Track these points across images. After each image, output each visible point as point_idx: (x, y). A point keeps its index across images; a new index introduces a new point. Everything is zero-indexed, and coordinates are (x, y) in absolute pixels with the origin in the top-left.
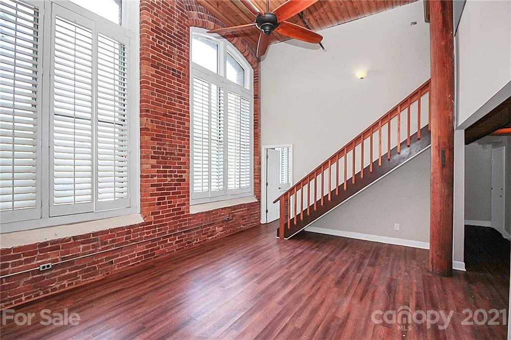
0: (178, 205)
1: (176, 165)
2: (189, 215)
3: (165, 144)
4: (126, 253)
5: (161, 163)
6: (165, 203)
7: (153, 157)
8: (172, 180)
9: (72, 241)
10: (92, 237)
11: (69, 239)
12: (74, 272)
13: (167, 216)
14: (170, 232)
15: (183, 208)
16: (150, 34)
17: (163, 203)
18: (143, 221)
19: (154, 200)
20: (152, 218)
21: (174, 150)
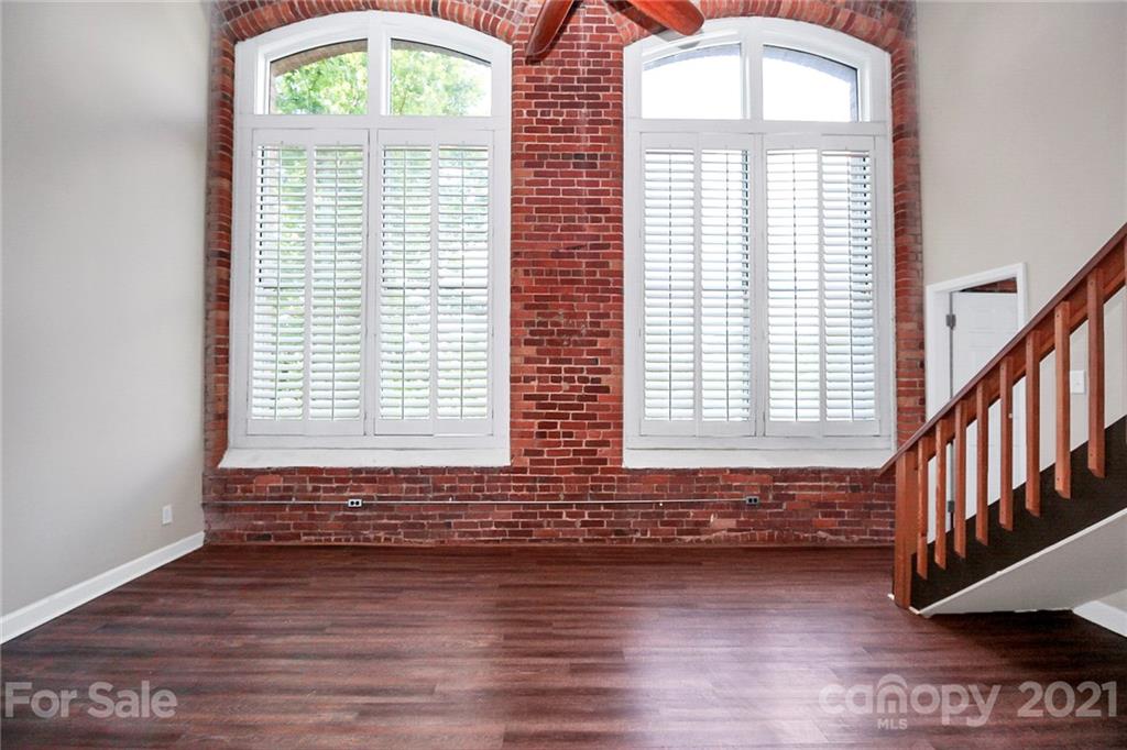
0: (588, 443)
1: (585, 356)
2: (621, 471)
4: (475, 516)
5: (548, 352)
6: (556, 435)
7: (528, 343)
8: (573, 389)
9: (392, 474)
10: (419, 475)
11: (388, 471)
12: (393, 522)
13: (560, 462)
14: (568, 497)
15: (602, 451)
16: (524, 105)
17: (551, 434)
18: (509, 463)
19: (532, 425)
20: (527, 460)
21: (579, 324)
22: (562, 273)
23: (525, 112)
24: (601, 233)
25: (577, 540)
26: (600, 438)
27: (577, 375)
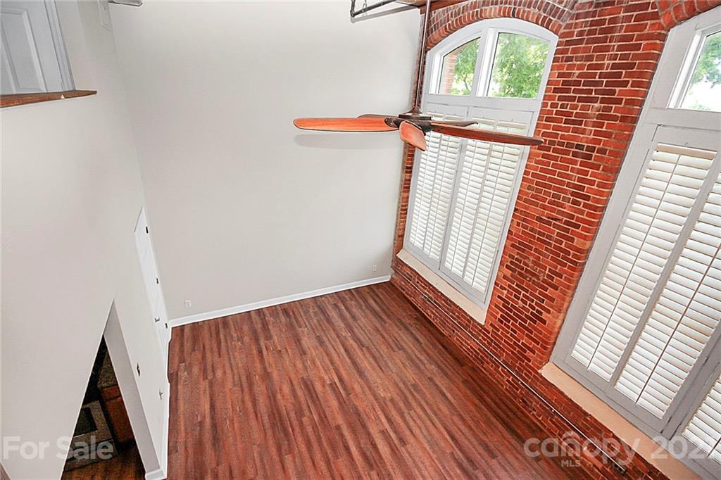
0: (523, 344)
1: (537, 294)
2: (538, 373)
3: (528, 258)
4: (464, 336)
5: (517, 279)
7: (508, 267)
8: (524, 308)
10: (448, 302)
11: (439, 292)
13: (506, 342)
14: (504, 361)
15: (528, 353)
16: (550, 98)
17: (505, 325)
18: (483, 324)
19: (497, 313)
20: (491, 329)
21: (540, 272)
22: (540, 233)
23: (549, 104)
24: (576, 215)
25: (502, 386)
26: (531, 346)
27: (528, 302)
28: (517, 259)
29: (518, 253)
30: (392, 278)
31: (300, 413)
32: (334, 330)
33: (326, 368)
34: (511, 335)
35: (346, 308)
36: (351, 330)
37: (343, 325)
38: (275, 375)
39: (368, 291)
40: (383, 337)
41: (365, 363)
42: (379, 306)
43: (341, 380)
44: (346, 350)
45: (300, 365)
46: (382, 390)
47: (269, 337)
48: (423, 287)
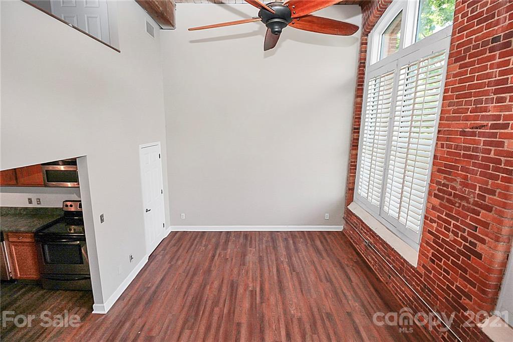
3: (455, 180)
4: (398, 282)
7: (436, 196)
8: (456, 242)
10: (385, 245)
11: (377, 236)
13: (439, 286)
17: (438, 265)
18: (416, 266)
19: (428, 251)
20: (422, 271)
21: (469, 193)
22: (465, 149)
24: (503, 113)
26: (466, 290)
27: (460, 233)
28: (444, 185)
29: (445, 178)
30: (344, 229)
31: (216, 303)
32: (276, 255)
33: (254, 279)
34: (444, 277)
35: (294, 243)
36: (290, 257)
37: (284, 253)
38: (214, 273)
39: (318, 234)
40: (316, 269)
41: (290, 284)
42: (324, 246)
43: (262, 290)
44: (278, 270)
45: (235, 271)
46: (294, 308)
47: (225, 249)
48: (365, 233)
